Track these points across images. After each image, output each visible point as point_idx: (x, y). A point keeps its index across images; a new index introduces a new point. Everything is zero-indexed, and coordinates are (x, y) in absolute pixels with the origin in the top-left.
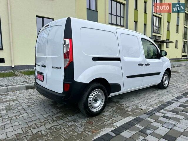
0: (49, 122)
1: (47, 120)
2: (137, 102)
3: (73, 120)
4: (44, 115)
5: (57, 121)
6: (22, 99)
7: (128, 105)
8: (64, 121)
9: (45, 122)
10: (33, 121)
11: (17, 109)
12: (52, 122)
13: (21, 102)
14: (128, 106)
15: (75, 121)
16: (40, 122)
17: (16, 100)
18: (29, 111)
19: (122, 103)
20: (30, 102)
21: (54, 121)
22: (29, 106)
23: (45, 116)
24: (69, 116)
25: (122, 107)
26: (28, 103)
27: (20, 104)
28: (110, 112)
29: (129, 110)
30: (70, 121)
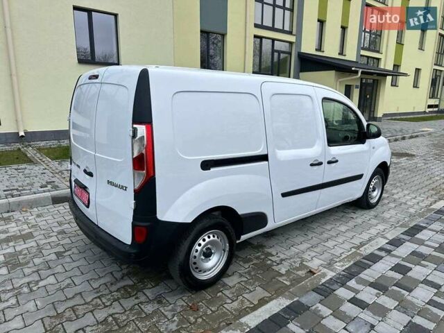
0: (104, 303)
1: (99, 297)
2: (304, 246)
3: (156, 299)
4: (91, 283)
5: (121, 301)
6: (43, 232)
7: (282, 256)
8: (137, 301)
9: (94, 303)
10: (67, 299)
11: (31, 265)
12: (108, 304)
13: (42, 242)
14: (282, 260)
15: (160, 302)
16: (83, 302)
17: (30, 236)
18: (59, 269)
19: (269, 250)
20: (62, 242)
21: (115, 300)
22: (59, 255)
23: (96, 285)
24: (149, 286)
25: (269, 262)
26: (58, 245)
27: (40, 249)
28: (241, 276)
29: (283, 271)
30: (149, 301)
